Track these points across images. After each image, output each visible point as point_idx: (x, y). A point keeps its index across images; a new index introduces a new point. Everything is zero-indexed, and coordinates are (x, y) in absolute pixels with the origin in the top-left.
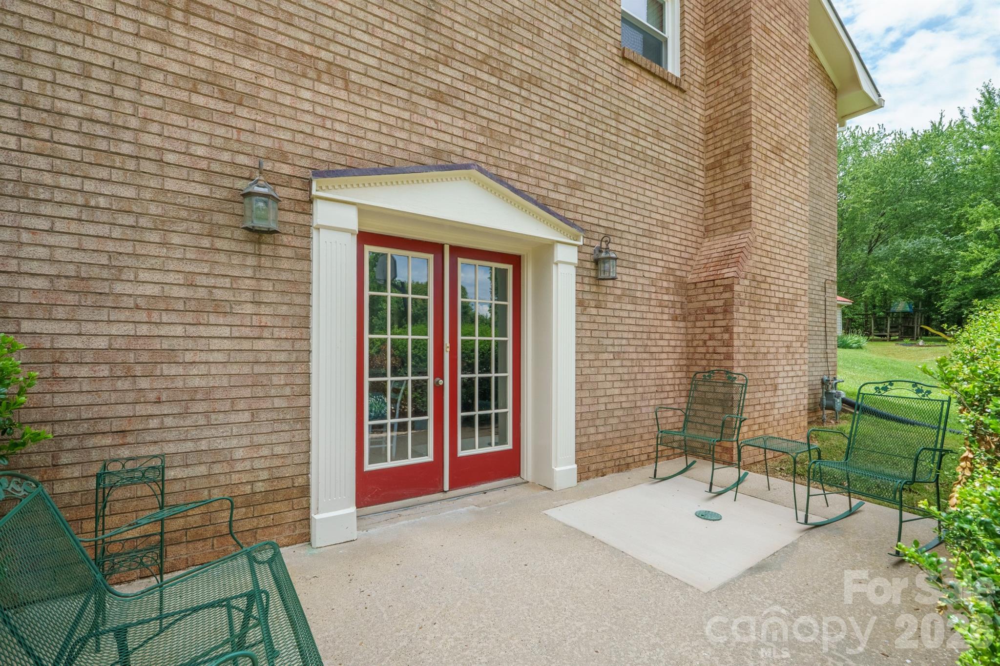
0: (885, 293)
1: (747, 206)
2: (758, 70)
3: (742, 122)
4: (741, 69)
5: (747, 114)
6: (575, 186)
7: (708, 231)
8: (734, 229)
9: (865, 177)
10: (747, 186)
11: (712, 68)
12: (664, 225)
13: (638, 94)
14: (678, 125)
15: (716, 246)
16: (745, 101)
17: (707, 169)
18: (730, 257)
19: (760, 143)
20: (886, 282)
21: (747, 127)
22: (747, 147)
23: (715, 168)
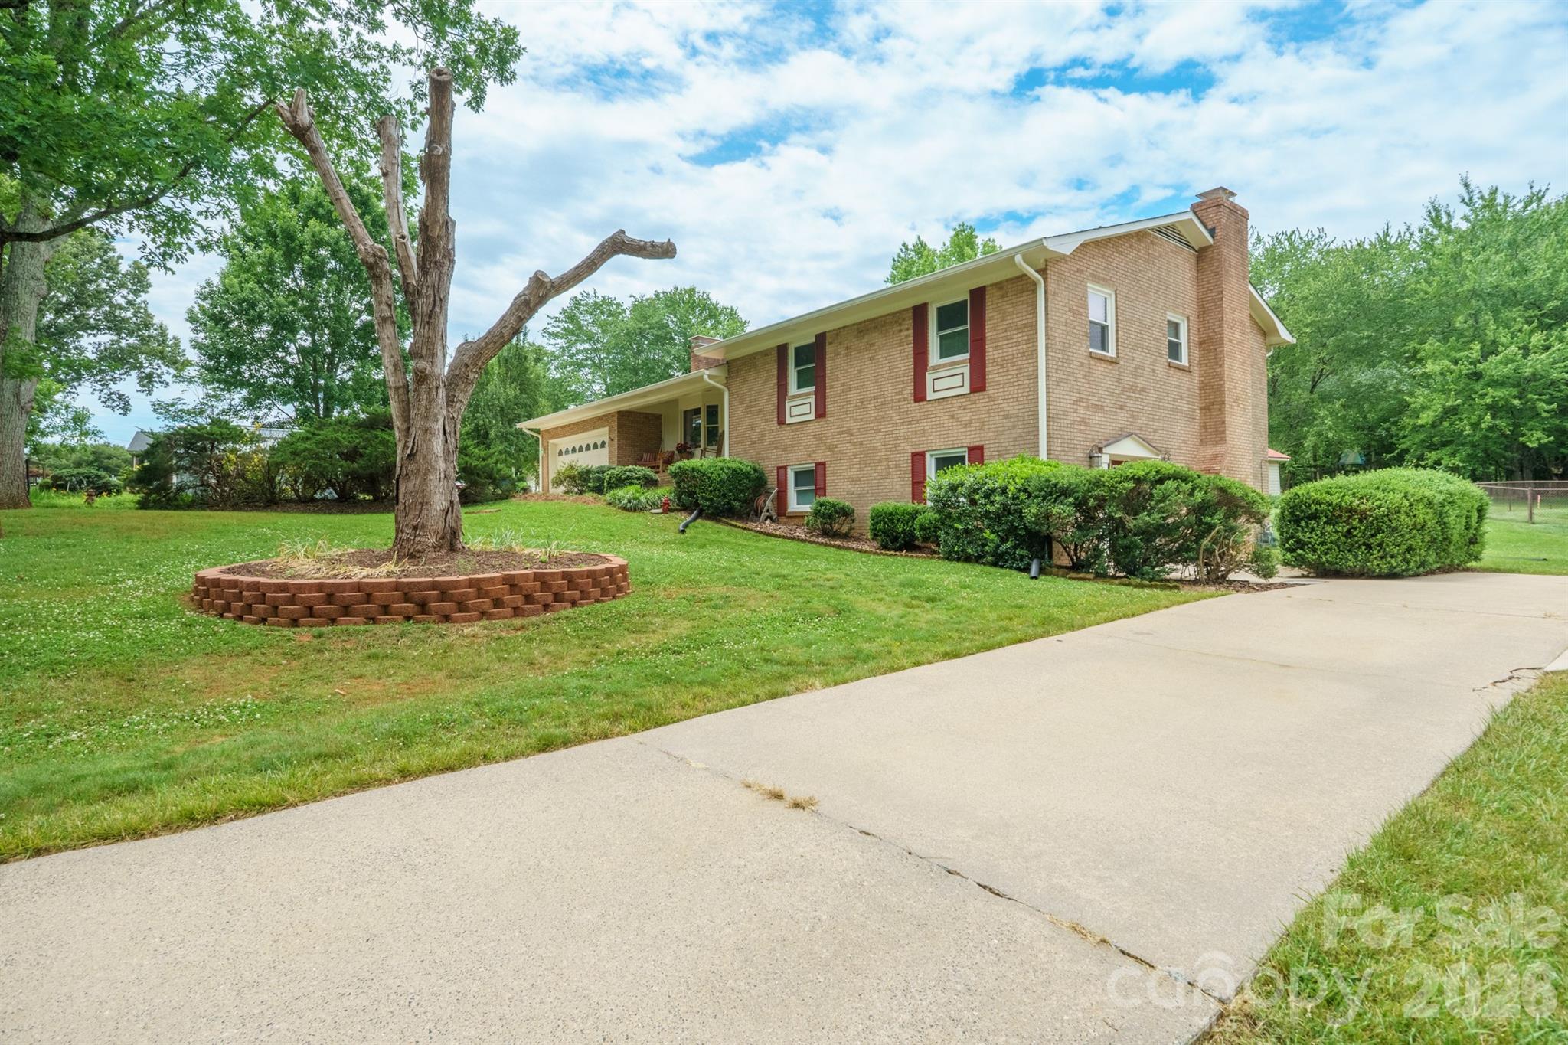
0: (1329, 443)
1: (1224, 432)
2: (1228, 362)
3: (1220, 390)
4: (1219, 361)
5: (1222, 386)
6: (1155, 431)
7: (1202, 442)
8: (1217, 443)
9: (1305, 299)
10: (1224, 422)
11: (1203, 356)
12: (1184, 442)
13: (1175, 381)
14: (1188, 390)
15: (1209, 451)
16: (1222, 379)
17: (1201, 409)
18: (1216, 458)
19: (1229, 400)
20: (1330, 428)
21: (1223, 393)
22: (1223, 403)
23: (1206, 409)
